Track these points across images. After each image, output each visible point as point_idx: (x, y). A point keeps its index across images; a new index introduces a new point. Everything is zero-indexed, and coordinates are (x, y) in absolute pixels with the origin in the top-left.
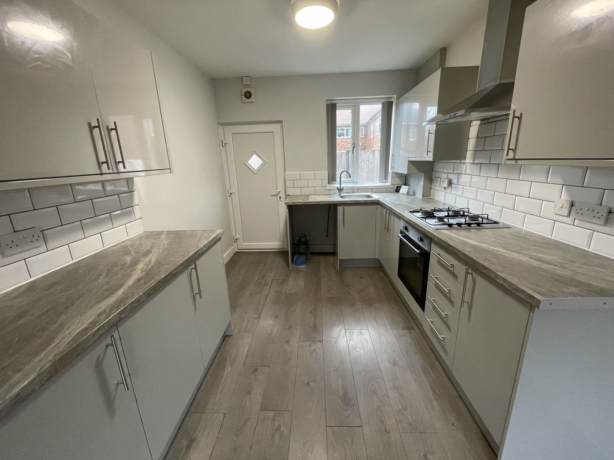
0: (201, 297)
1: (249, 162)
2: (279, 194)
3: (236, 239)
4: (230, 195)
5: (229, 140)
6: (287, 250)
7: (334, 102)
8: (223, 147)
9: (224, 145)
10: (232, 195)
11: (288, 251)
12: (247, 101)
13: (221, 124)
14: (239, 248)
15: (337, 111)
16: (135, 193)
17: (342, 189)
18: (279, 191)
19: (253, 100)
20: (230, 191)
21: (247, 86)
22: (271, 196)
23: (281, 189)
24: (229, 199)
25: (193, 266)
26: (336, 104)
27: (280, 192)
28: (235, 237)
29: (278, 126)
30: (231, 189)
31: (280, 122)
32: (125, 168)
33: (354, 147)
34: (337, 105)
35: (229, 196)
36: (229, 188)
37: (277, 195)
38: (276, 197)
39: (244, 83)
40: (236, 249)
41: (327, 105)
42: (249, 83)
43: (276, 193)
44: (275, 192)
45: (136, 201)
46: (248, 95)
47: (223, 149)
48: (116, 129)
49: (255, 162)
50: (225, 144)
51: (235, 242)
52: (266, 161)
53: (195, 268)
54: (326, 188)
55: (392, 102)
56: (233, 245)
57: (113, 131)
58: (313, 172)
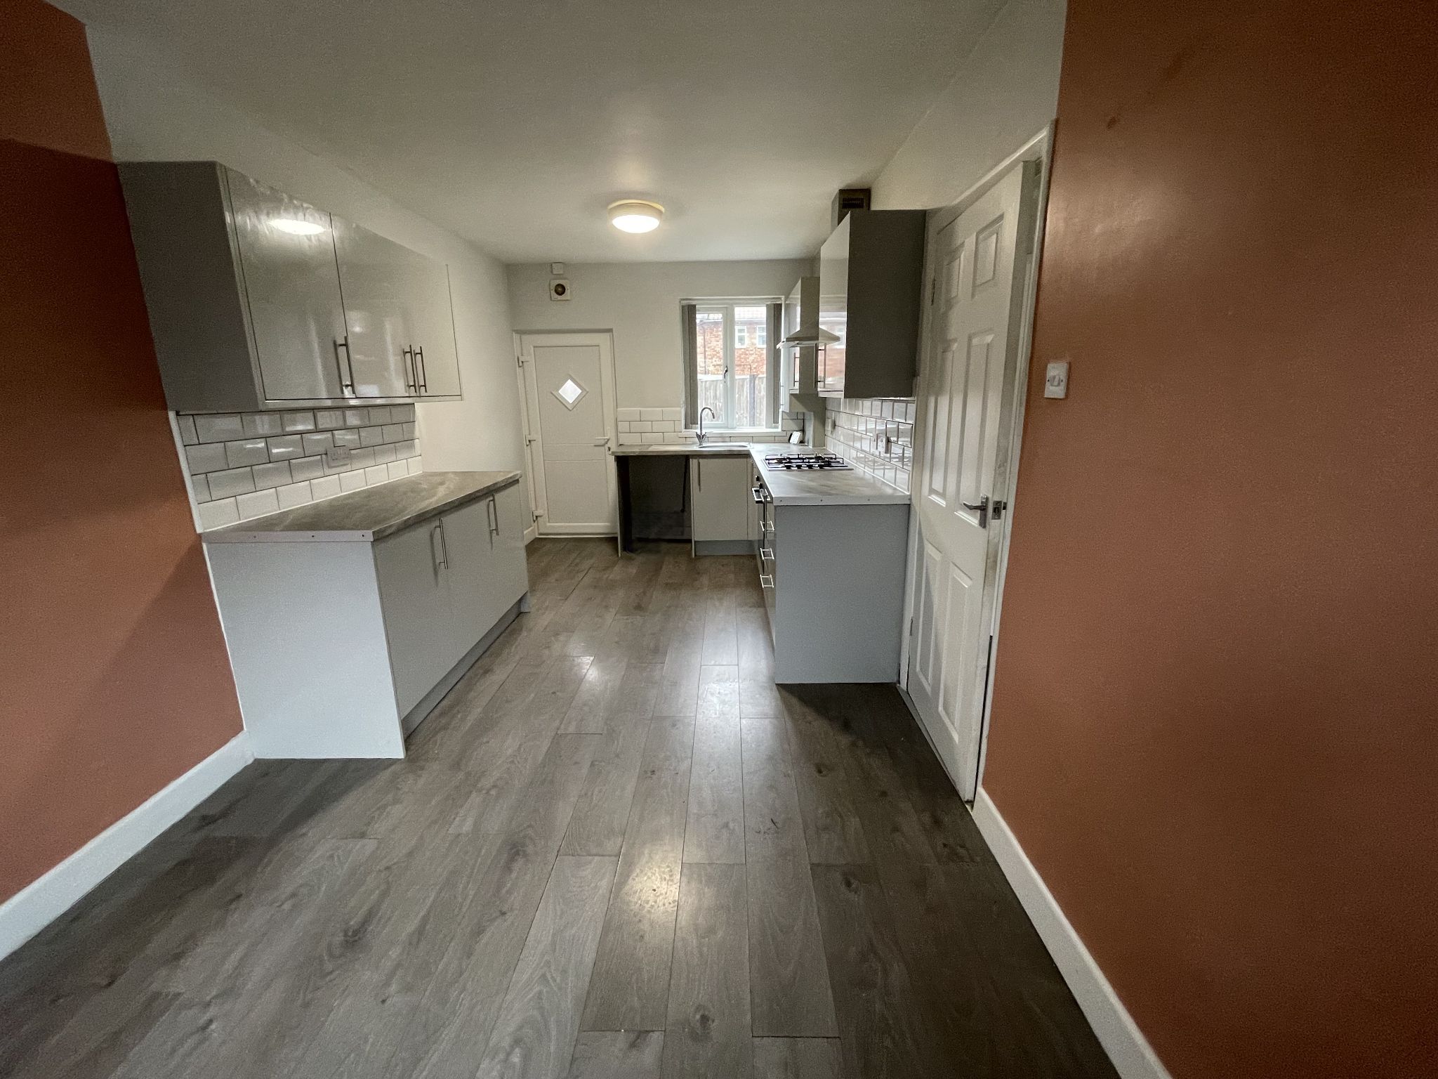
0: (498, 534)
1: (560, 392)
2: (606, 443)
3: (537, 517)
4: (528, 443)
5: (529, 358)
6: (616, 536)
7: (694, 303)
8: (519, 367)
9: (521, 364)
10: (532, 443)
11: (617, 538)
12: (559, 299)
13: (517, 332)
14: (541, 531)
15: (697, 315)
16: (416, 423)
17: (703, 436)
18: (608, 438)
19: (569, 298)
20: (529, 438)
21: (559, 276)
22: (595, 446)
23: (610, 434)
24: (527, 450)
25: (491, 498)
26: (694, 306)
27: (608, 440)
28: (536, 513)
29: (607, 336)
30: (530, 434)
31: (610, 331)
32: (426, 391)
33: (726, 371)
34: (697, 306)
35: (527, 446)
36: (527, 432)
37: (603, 445)
38: (603, 448)
39: (554, 273)
40: (537, 534)
41: (683, 307)
42: (561, 272)
43: (603, 442)
44: (600, 439)
45: (417, 434)
46: (560, 290)
47: (519, 370)
48: (421, 354)
49: (570, 392)
50: (522, 362)
51: (534, 521)
52: (588, 390)
53: (493, 500)
54: (680, 435)
55: (781, 305)
56: (531, 526)
57: (418, 355)
58: (661, 409)
